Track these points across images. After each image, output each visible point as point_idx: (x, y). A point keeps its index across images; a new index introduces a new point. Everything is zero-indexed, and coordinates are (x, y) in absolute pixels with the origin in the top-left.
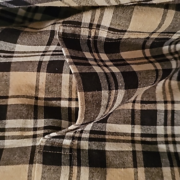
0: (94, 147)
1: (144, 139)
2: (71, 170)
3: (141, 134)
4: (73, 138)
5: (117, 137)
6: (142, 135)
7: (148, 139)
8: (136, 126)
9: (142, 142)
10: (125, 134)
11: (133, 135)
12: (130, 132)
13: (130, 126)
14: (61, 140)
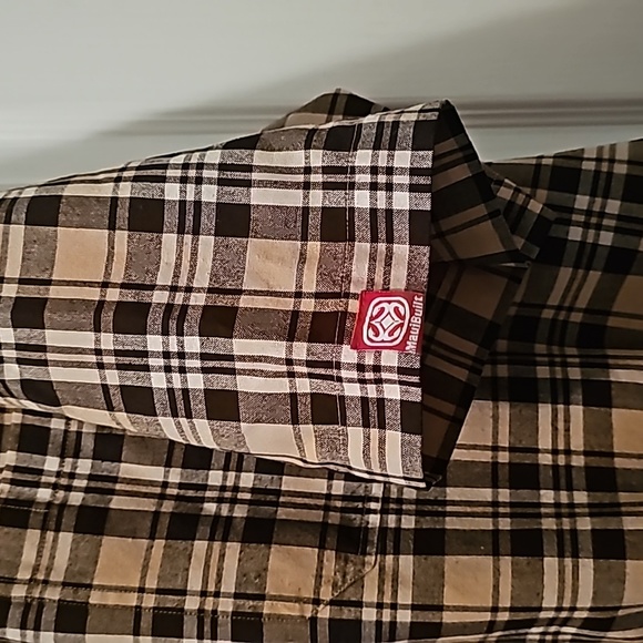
0: (91, 503)
1: (182, 492)
2: (43, 538)
3: (180, 484)
4: (55, 487)
5: (135, 488)
6: (181, 486)
7: (190, 493)
8: (172, 469)
9: (177, 498)
10: (152, 483)
11: (165, 485)
12: (161, 479)
13: (162, 469)
14: (34, 489)
